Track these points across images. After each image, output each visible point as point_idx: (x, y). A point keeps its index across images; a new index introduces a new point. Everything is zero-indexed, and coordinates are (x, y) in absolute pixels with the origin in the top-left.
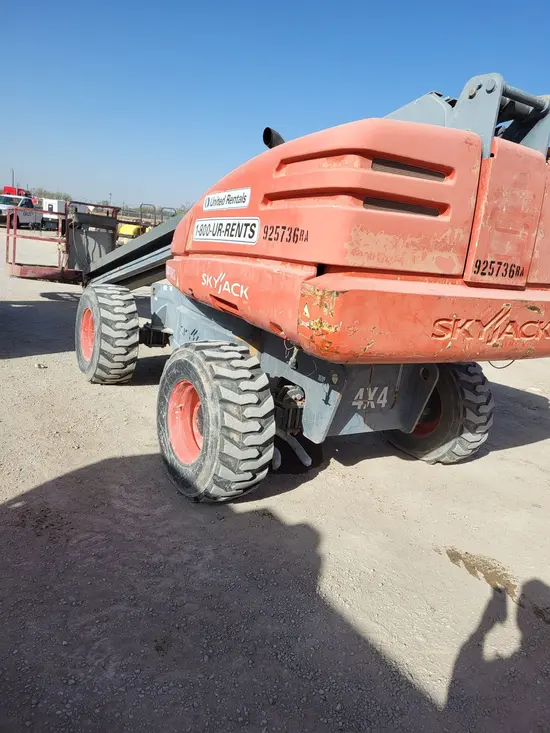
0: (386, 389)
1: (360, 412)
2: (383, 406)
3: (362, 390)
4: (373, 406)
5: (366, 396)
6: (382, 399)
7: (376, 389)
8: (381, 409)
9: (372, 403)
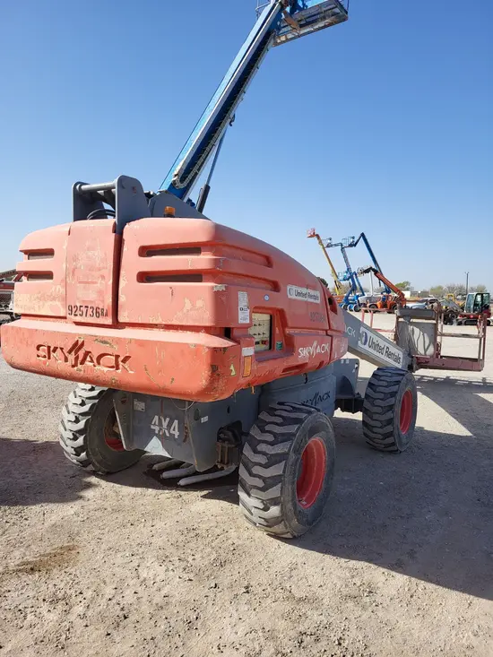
0: (176, 421)
1: (158, 436)
2: (176, 437)
3: (156, 417)
4: (168, 435)
5: (160, 424)
6: (174, 430)
7: (168, 419)
8: (175, 440)
9: (166, 431)
